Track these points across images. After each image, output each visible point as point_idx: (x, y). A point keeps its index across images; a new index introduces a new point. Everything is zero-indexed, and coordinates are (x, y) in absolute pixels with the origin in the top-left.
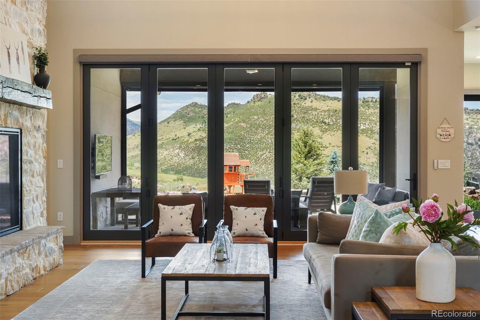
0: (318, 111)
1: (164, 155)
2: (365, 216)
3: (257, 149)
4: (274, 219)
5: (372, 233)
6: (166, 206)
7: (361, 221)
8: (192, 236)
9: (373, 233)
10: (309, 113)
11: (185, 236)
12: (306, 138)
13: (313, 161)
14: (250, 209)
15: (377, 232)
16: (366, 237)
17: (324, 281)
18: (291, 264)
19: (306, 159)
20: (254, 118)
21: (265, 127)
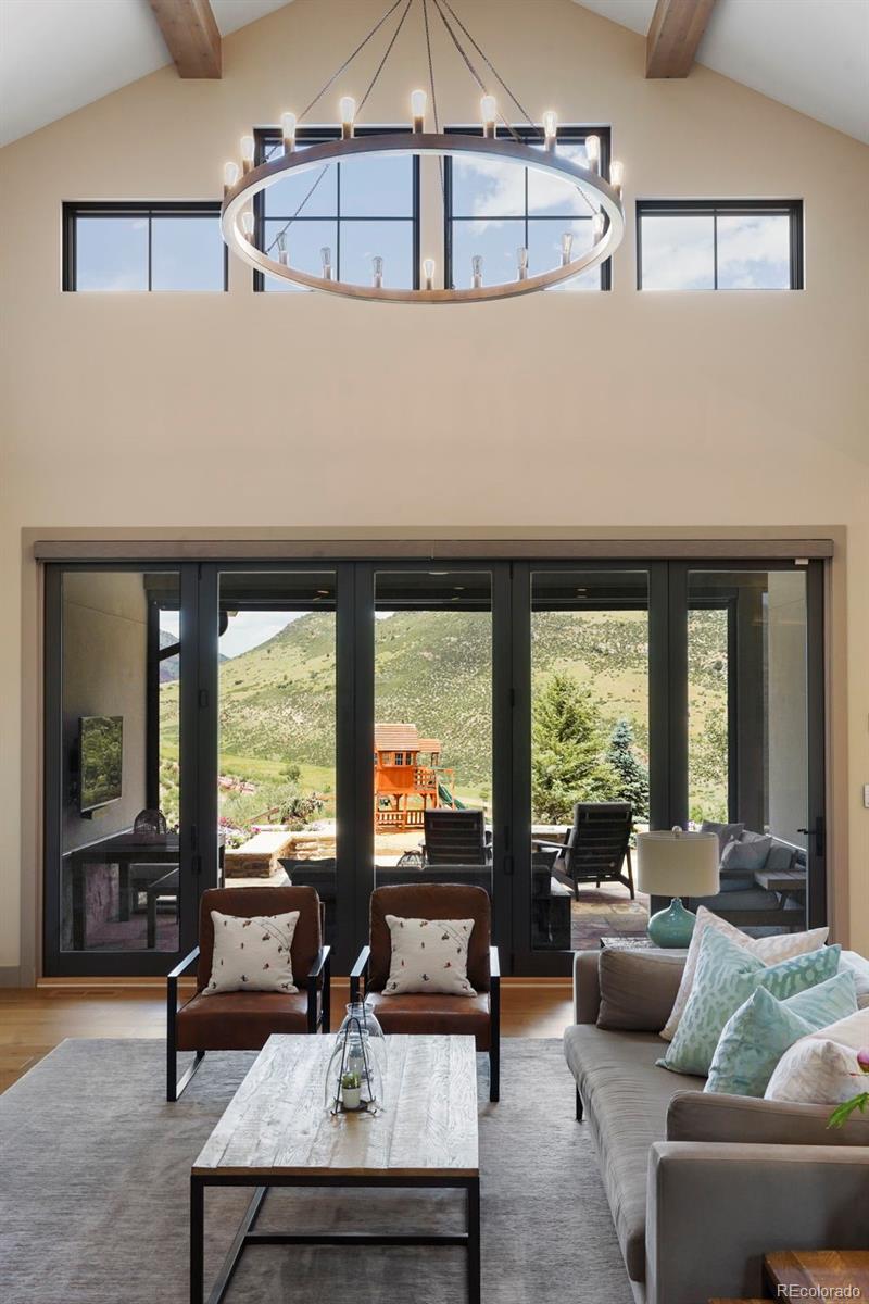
0: (585, 626)
1: (260, 719)
2: (721, 974)
3: (456, 705)
4: (493, 945)
5: (747, 1049)
6: (228, 918)
7: (711, 987)
8: (292, 991)
9: (751, 1048)
10: (565, 630)
11: (276, 992)
12: (562, 693)
13: (578, 743)
14: (433, 924)
15: (762, 1046)
16: (733, 1059)
17: (624, 1189)
18: (532, 1051)
19: (561, 740)
20: (449, 641)
21: (474, 659)
